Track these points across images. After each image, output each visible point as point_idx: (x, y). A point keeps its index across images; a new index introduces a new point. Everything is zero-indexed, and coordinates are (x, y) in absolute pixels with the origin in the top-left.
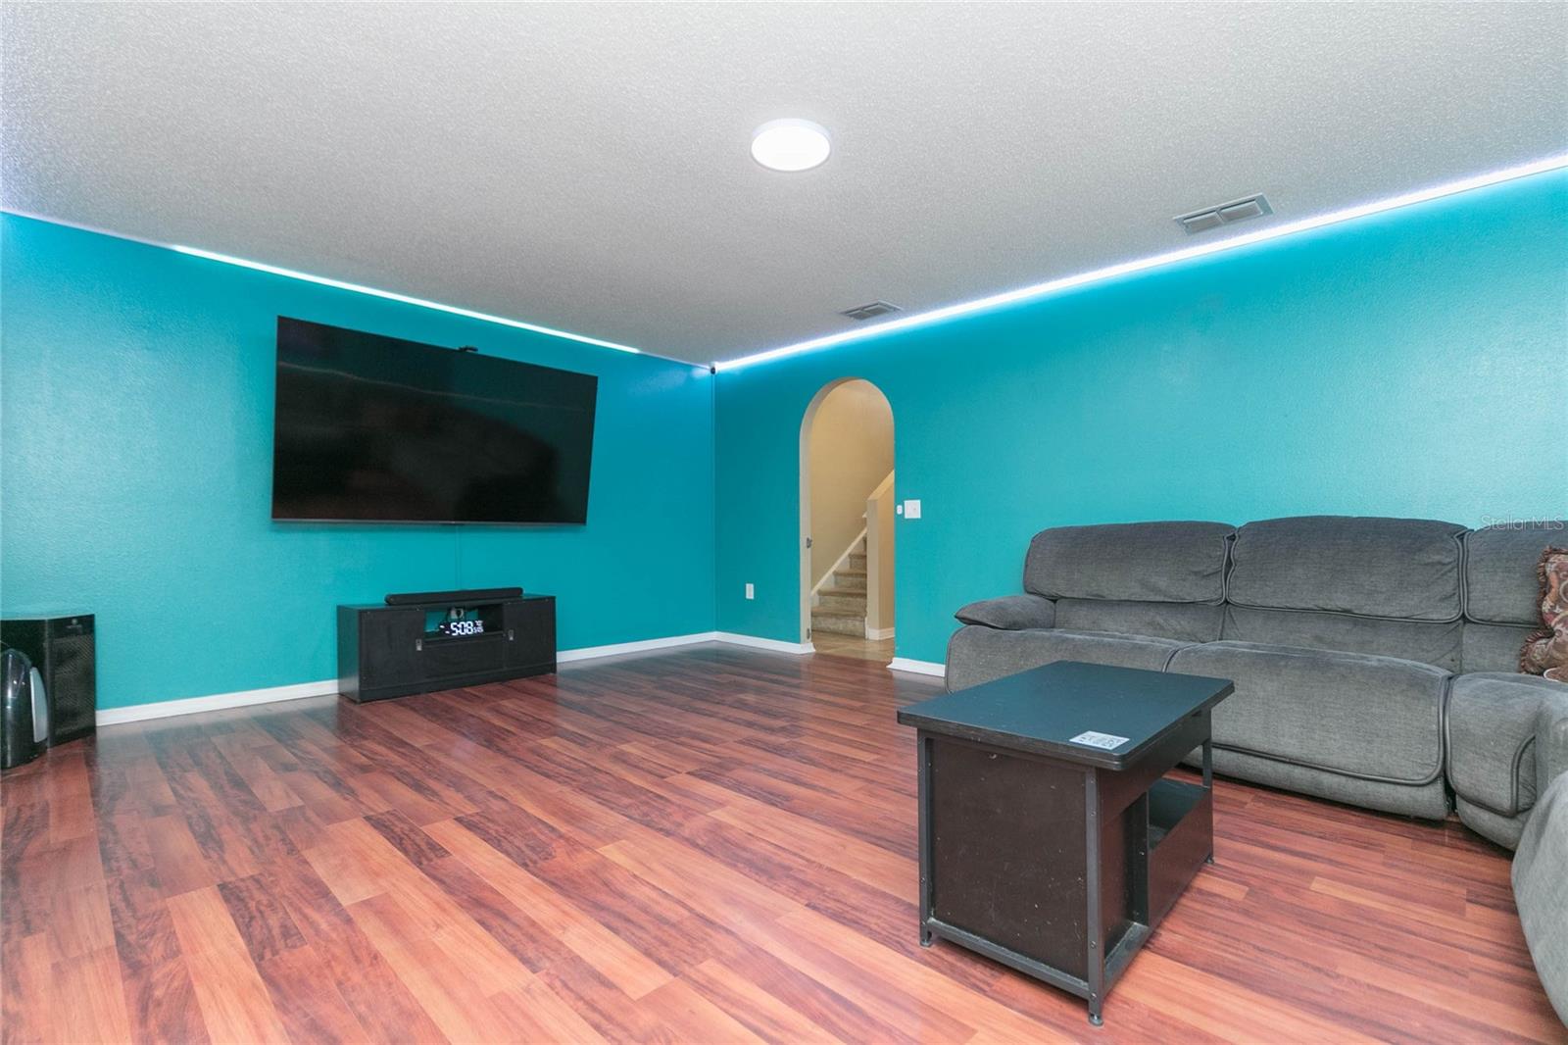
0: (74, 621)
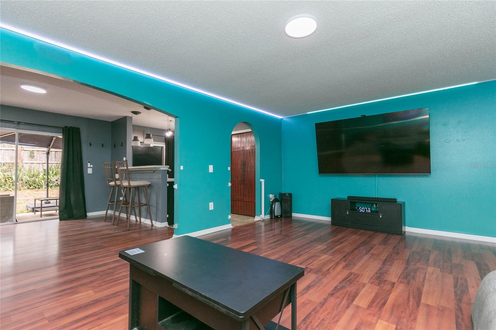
0: (287, 194)
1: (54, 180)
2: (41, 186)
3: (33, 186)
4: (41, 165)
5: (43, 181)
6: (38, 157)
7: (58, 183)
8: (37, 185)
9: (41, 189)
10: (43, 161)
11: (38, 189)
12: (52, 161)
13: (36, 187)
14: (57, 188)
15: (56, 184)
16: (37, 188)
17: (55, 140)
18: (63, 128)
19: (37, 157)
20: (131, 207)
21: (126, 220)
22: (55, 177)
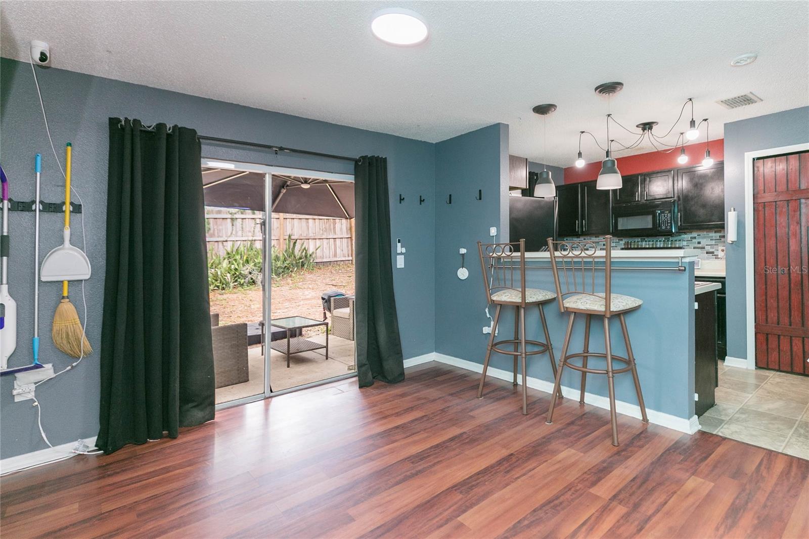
1: (246, 272)
2: (226, 285)
3: (214, 285)
4: (220, 244)
5: (228, 275)
6: (216, 230)
7: (253, 277)
8: (220, 283)
9: (227, 291)
10: (224, 236)
11: (222, 290)
12: (237, 236)
13: (218, 287)
14: (251, 287)
15: (250, 279)
16: (220, 287)
17: (284, 194)
18: (356, 161)
19: (214, 230)
20: (526, 355)
21: (512, 387)
22: (247, 266)
